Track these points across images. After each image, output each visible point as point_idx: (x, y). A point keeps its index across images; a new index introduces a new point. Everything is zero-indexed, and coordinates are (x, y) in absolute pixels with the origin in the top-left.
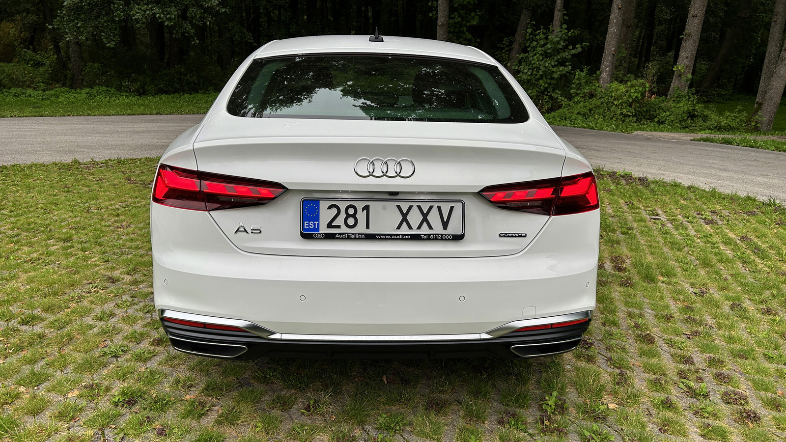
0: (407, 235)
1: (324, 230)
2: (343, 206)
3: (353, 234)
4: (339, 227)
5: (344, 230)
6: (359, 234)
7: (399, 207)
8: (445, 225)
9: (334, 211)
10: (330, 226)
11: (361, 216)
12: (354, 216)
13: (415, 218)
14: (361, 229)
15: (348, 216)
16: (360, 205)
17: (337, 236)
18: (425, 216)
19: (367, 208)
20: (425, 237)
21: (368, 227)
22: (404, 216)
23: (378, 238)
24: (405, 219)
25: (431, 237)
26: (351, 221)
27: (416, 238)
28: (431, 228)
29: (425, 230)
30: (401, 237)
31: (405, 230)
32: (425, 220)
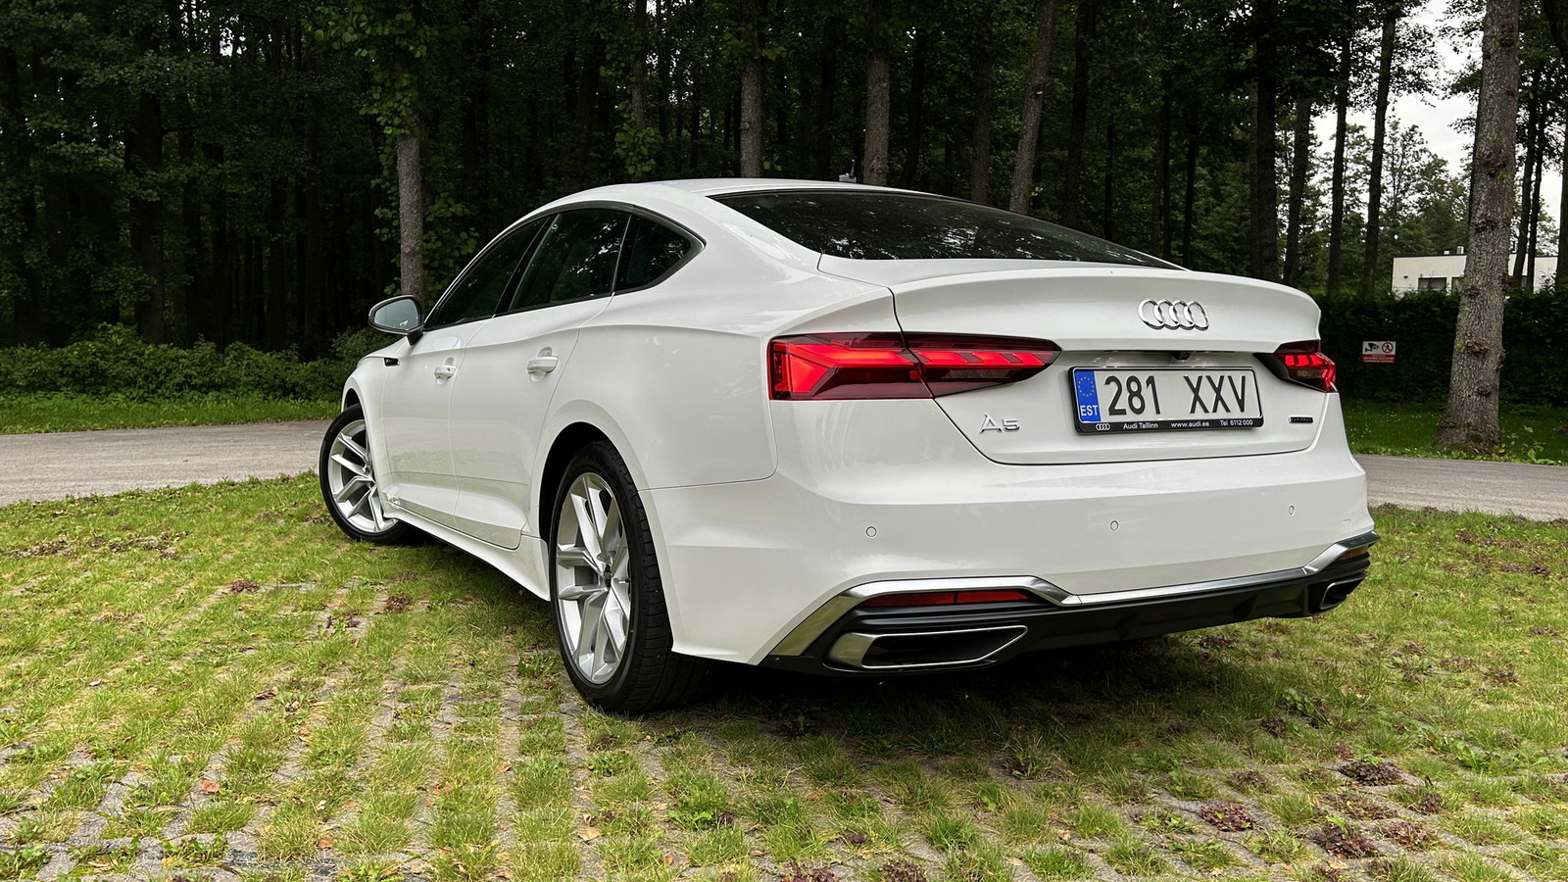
0: (1206, 421)
1: (1106, 418)
2: (1123, 377)
3: (1144, 423)
4: (1123, 412)
5: (1130, 417)
6: (1152, 422)
7: (1187, 379)
8: (1241, 404)
9: (1113, 386)
10: (1113, 411)
11: (1147, 393)
12: (1138, 394)
13: (1207, 395)
14: (1149, 415)
15: (1132, 395)
16: (1143, 377)
17: (1125, 426)
18: (1218, 390)
19: (1151, 381)
20: (1225, 424)
21: (1158, 412)
22: (1196, 391)
23: (1174, 428)
24: (1197, 398)
25: (1232, 423)
26: (1137, 403)
27: (1215, 426)
28: (1228, 410)
29: (1221, 414)
30: (1198, 424)
31: (1199, 414)
32: (1219, 398)
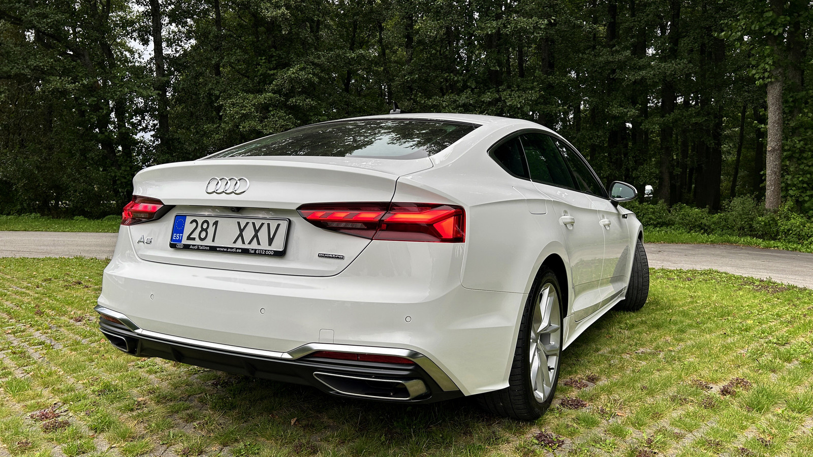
0: (239, 249)
1: (185, 241)
2: (200, 222)
3: (202, 246)
4: (194, 239)
5: (198, 242)
6: (206, 246)
7: (239, 223)
8: (271, 241)
9: (194, 224)
10: (189, 238)
11: (211, 230)
12: (206, 230)
13: (249, 233)
14: (208, 242)
15: (203, 229)
16: (211, 221)
17: (191, 247)
18: (257, 231)
19: (216, 223)
20: (252, 252)
21: (213, 241)
22: (241, 231)
23: (218, 251)
24: (241, 235)
25: (257, 252)
26: (203, 235)
27: (245, 252)
28: (259, 243)
29: (254, 246)
30: (235, 250)
31: (239, 245)
32: (256, 236)
